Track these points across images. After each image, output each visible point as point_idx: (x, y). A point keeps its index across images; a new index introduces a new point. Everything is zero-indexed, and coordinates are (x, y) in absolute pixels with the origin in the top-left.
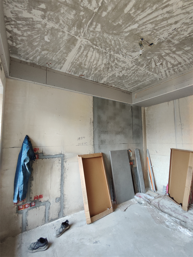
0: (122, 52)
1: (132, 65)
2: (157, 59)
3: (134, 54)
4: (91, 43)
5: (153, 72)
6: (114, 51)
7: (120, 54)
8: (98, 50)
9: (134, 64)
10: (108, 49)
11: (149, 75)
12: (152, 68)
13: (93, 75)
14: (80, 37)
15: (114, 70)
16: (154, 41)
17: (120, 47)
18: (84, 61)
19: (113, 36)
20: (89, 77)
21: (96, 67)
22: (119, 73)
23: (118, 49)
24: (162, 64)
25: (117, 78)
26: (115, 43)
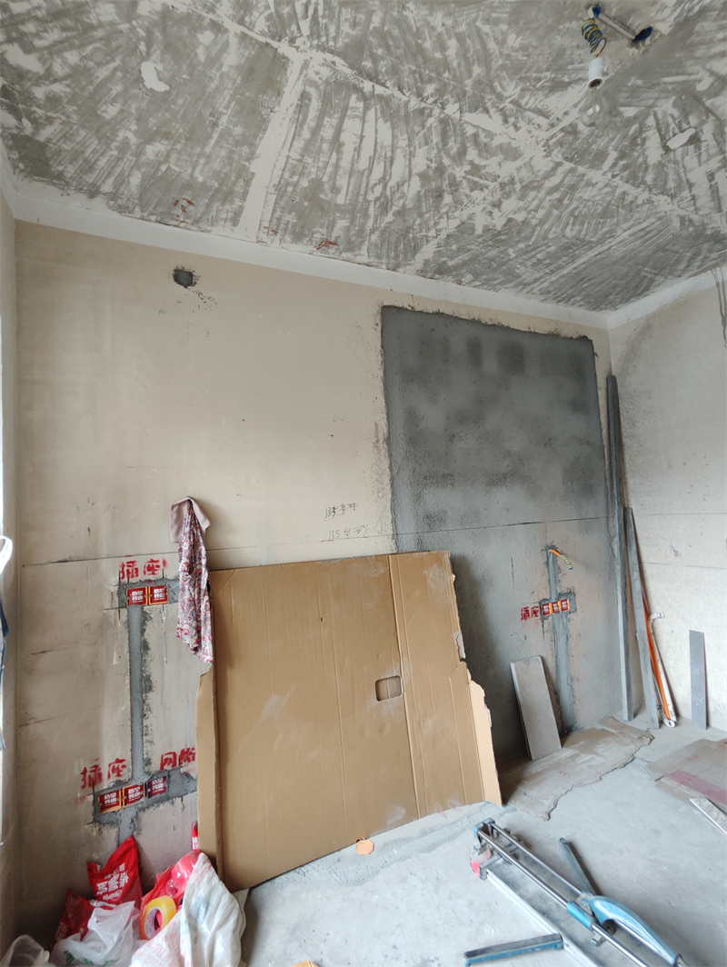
0: (500, 98)
1: (551, 165)
2: (672, 116)
3: (558, 103)
4: (351, 66)
5: (650, 190)
6: (461, 97)
7: (488, 112)
8: (387, 104)
9: (559, 158)
10: (430, 89)
11: (631, 207)
12: (647, 168)
13: (374, 237)
14: (299, 42)
15: (465, 201)
16: (659, 16)
17: (488, 68)
18: (329, 169)
19: (449, 14)
20: (360, 249)
21: (386, 197)
22: (491, 213)
23: (478, 82)
24: (695, 140)
25: (480, 240)
26: (463, 52)
